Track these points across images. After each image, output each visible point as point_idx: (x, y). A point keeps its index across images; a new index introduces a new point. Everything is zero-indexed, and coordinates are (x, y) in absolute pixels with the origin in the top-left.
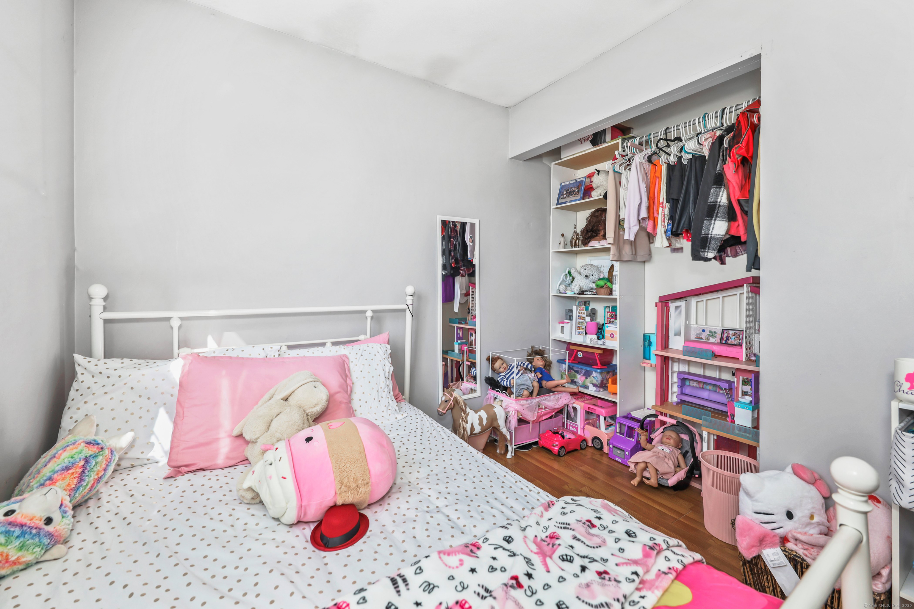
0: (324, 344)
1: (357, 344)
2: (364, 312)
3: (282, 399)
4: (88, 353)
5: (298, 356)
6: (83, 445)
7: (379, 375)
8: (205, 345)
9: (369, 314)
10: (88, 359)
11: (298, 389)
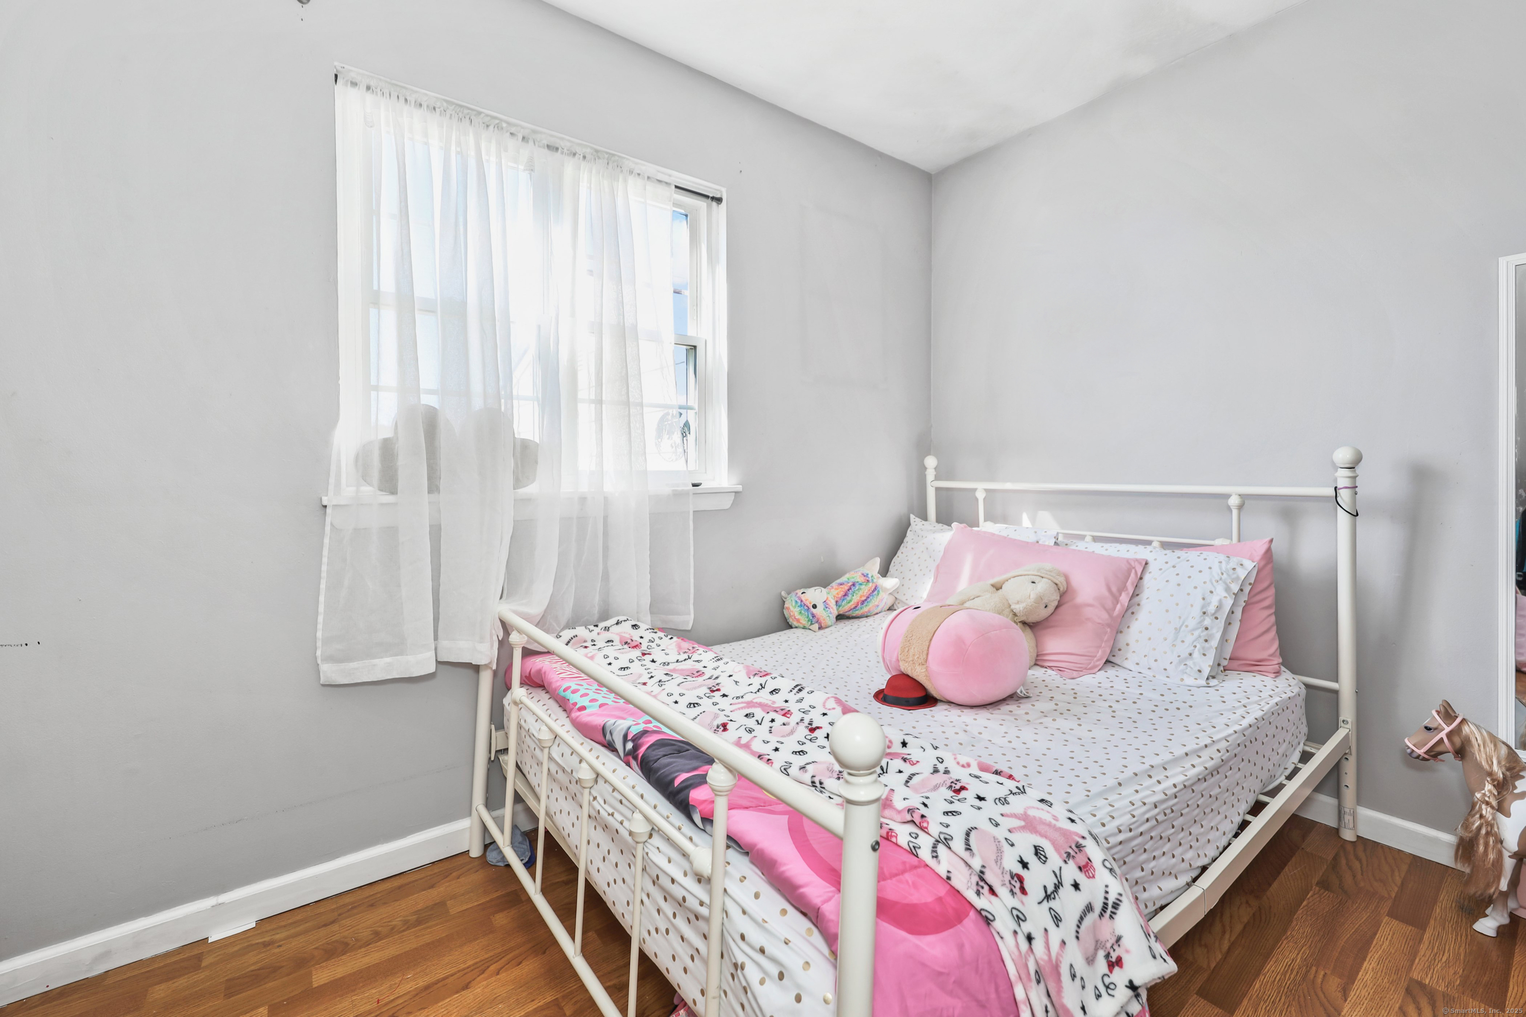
0: (1149, 543)
1: (1196, 550)
2: (1228, 496)
3: (993, 586)
4: (924, 517)
5: (1086, 550)
6: (860, 574)
7: (1192, 606)
8: (1018, 522)
9: (1234, 501)
10: (924, 522)
11: (1012, 579)
